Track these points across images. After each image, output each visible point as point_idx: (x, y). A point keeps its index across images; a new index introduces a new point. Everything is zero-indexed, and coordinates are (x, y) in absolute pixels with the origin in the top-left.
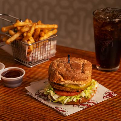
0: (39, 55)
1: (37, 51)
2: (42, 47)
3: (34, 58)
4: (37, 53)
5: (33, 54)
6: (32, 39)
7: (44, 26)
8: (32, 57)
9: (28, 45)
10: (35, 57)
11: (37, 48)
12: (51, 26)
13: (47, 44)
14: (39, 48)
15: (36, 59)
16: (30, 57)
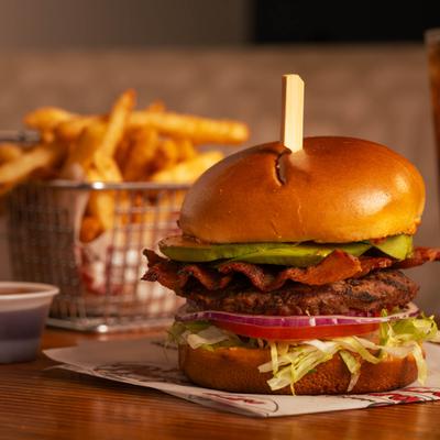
2: (162, 224)
4: (132, 256)
5: (111, 250)
6: (108, 167)
7: (174, 122)
8: (109, 268)
10: (123, 277)
11: (136, 226)
12: (212, 128)
14: (149, 224)
15: (128, 288)
16: (97, 258)
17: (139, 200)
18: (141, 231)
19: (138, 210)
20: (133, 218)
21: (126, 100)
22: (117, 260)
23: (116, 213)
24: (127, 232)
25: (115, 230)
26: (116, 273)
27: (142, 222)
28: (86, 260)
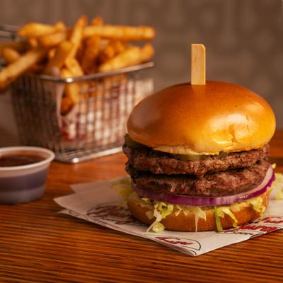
0: (98, 124)
1: (92, 108)
2: (107, 95)
3: (82, 132)
4: (91, 116)
5: (78, 115)
6: (73, 66)
7: (111, 31)
8: (78, 125)
9: (63, 82)
10: (86, 129)
11: (92, 99)
12: (133, 32)
13: (123, 88)
14: (99, 96)
15: (89, 135)
16: (71, 122)
17: (93, 84)
18: (95, 101)
19: (93, 90)
20: (90, 94)
21: (81, 22)
22: (83, 120)
23: (80, 93)
24: (88, 103)
25: (80, 103)
26: (82, 127)
27: (96, 96)
28: (65, 125)
